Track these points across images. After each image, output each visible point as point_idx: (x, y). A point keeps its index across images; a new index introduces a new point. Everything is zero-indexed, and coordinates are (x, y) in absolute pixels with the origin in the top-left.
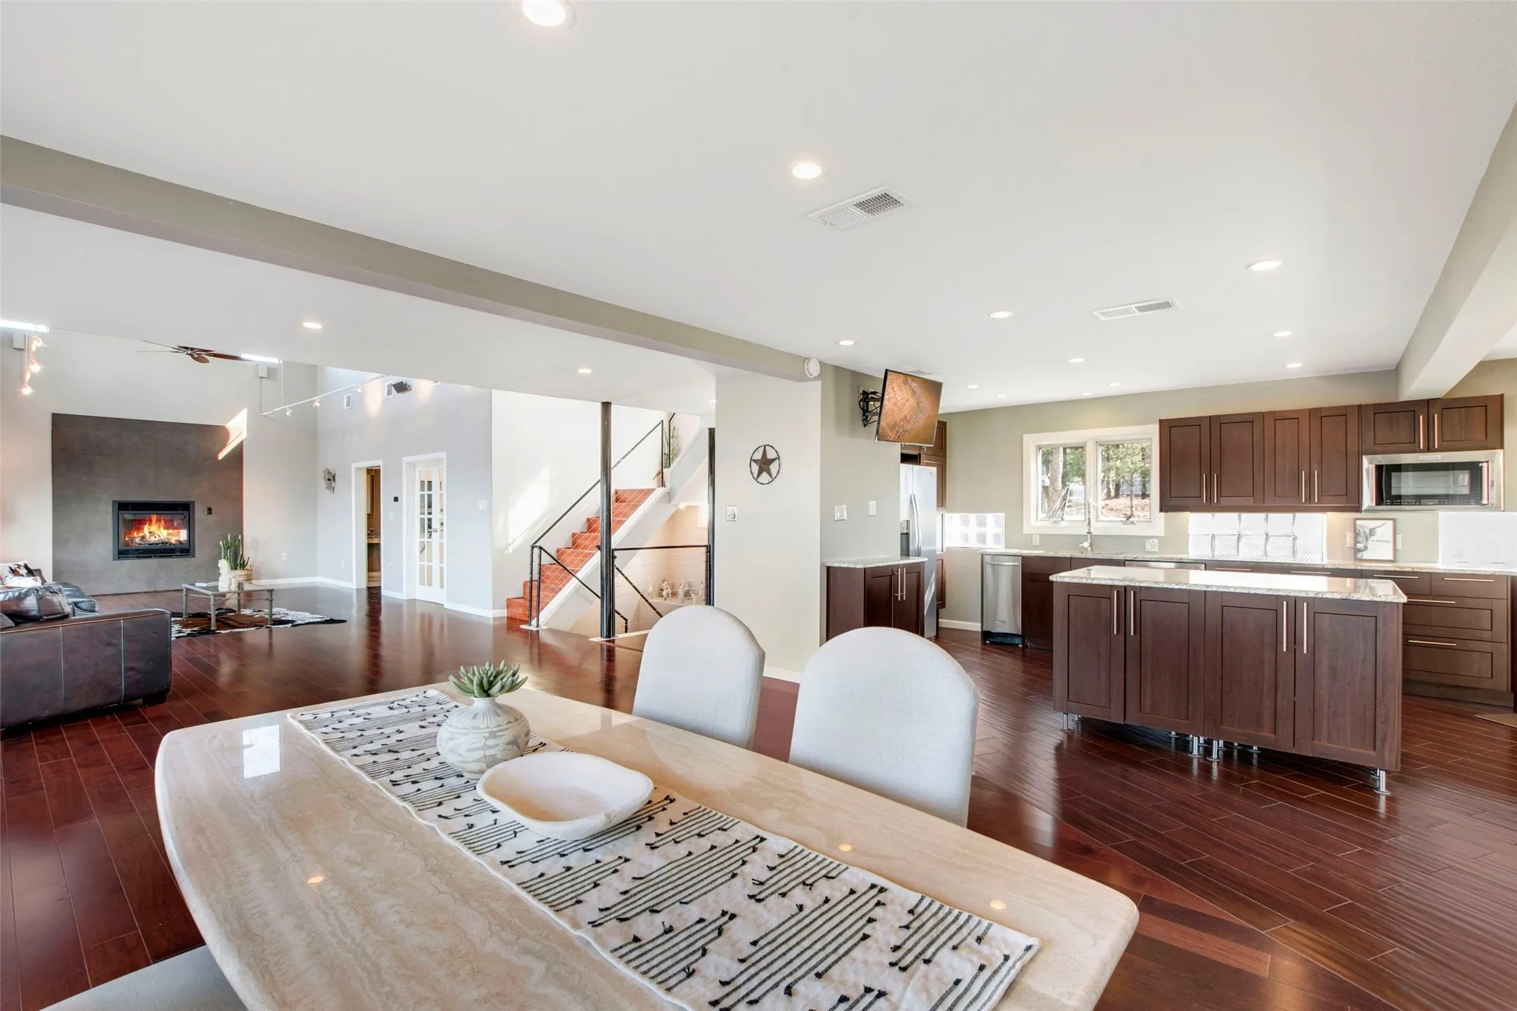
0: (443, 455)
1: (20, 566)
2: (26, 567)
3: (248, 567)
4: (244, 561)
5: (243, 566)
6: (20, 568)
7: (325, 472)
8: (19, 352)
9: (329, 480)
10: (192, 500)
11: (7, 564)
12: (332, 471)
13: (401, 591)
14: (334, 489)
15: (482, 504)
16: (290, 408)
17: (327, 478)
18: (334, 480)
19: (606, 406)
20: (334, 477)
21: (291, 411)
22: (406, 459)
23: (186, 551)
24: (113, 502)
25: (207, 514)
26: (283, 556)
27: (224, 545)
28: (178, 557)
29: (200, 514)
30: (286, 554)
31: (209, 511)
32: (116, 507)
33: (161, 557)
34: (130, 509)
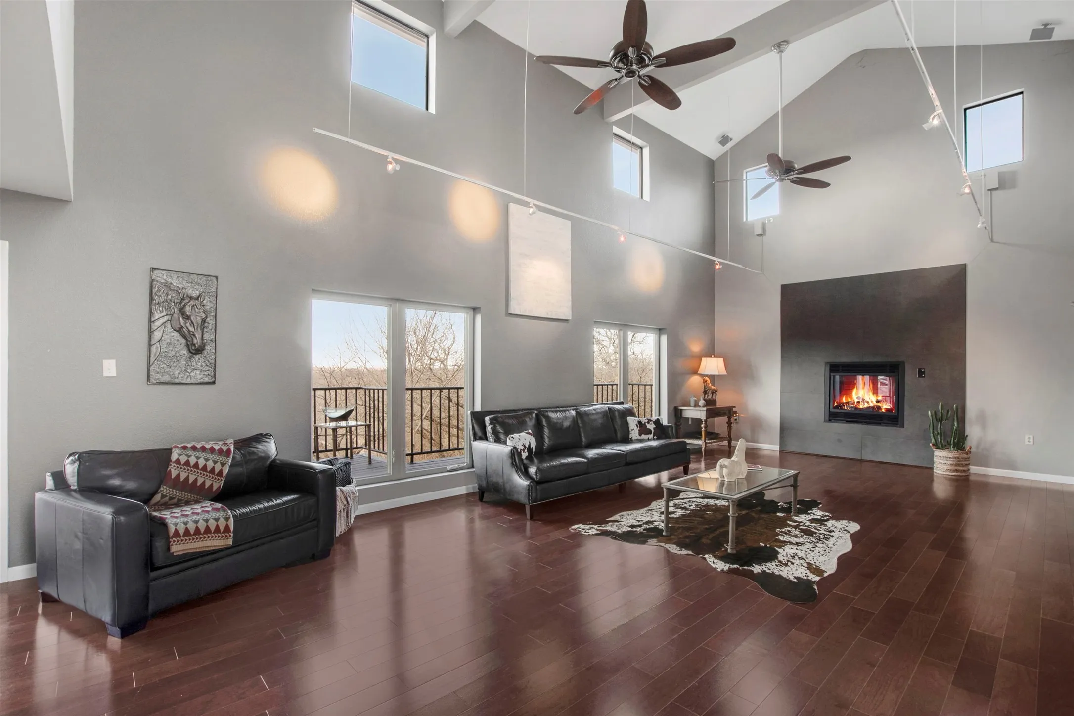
4: (964, 440)
5: (960, 446)
10: (903, 359)
23: (893, 419)
24: (826, 363)
25: (919, 377)
26: (1026, 440)
27: (932, 416)
28: (886, 424)
29: (910, 377)
30: (1032, 436)
31: (921, 373)
32: (828, 368)
33: (868, 423)
34: (841, 371)
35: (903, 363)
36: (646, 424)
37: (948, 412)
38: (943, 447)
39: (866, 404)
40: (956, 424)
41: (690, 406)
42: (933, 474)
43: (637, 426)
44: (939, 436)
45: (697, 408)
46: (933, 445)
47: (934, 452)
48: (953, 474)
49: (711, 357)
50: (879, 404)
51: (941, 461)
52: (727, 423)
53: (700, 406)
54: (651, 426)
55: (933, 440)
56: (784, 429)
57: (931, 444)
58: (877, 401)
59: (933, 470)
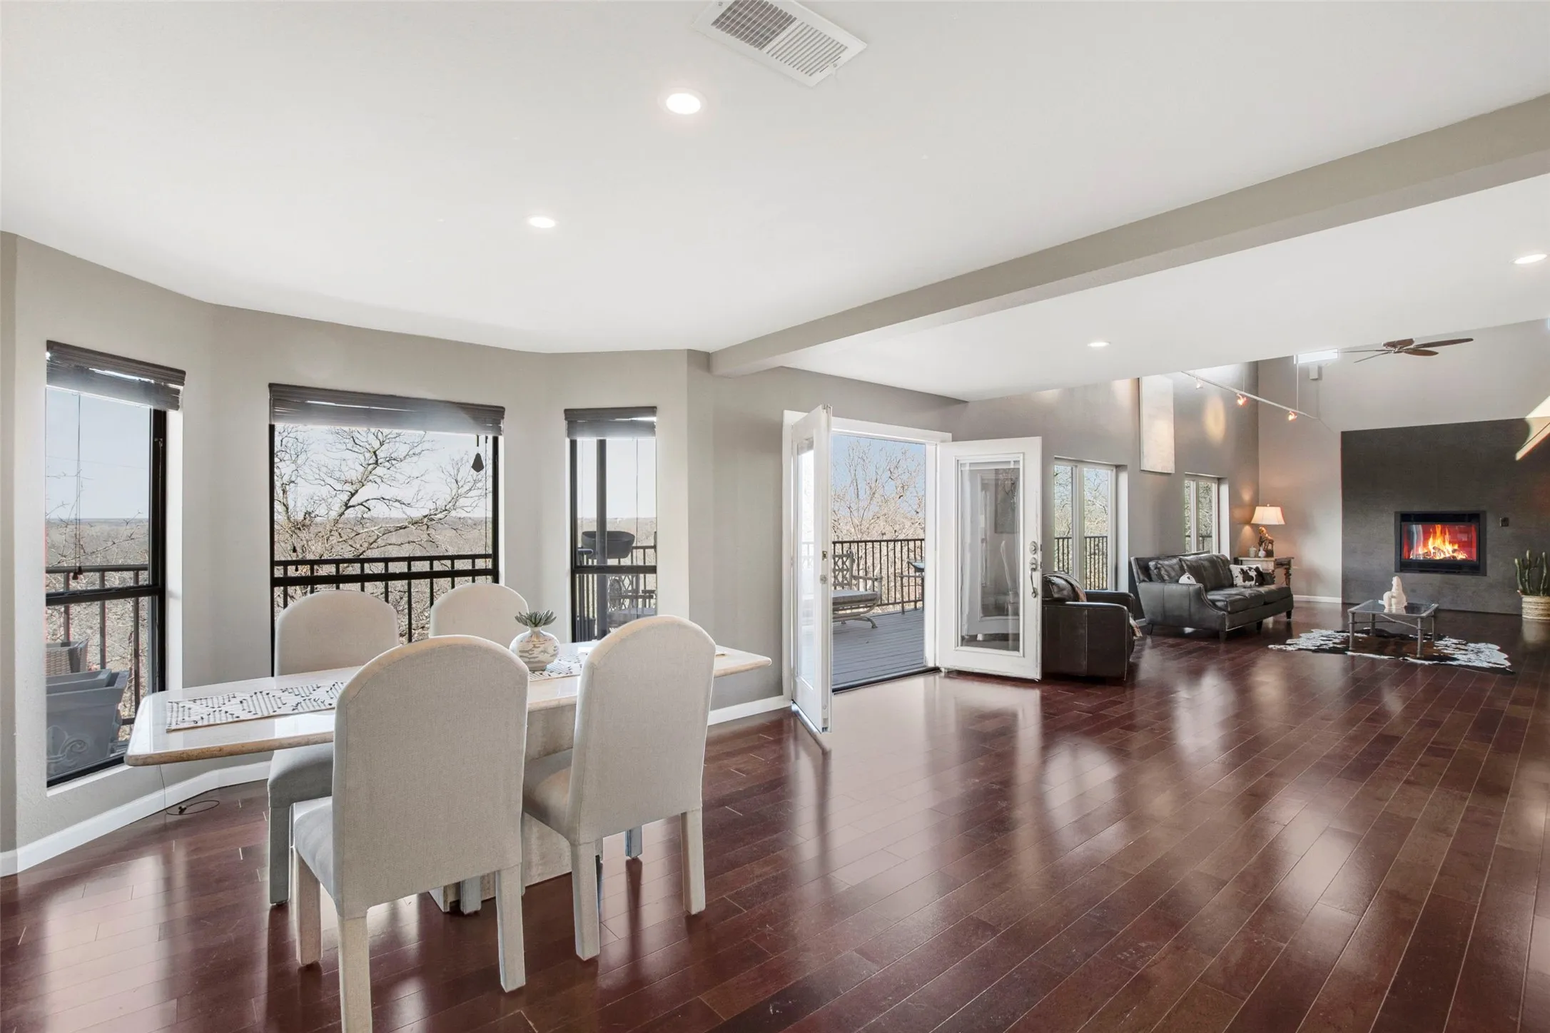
8: (1314, 382)
10: (1484, 508)
23: (1473, 568)
24: (1396, 513)
25: (1502, 526)
27: (1519, 563)
28: (1466, 573)
29: (1493, 527)
31: (1505, 522)
32: (1399, 518)
33: (1447, 572)
34: (1412, 519)
35: (1484, 512)
36: (1248, 571)
37: (1537, 559)
38: (1532, 593)
39: (1442, 554)
40: (1545, 571)
41: (1249, 557)
42: (1522, 619)
43: (1240, 573)
44: (1527, 583)
45: (1257, 559)
46: (1522, 592)
47: (1521, 599)
48: (1545, 618)
49: (1266, 506)
50: (1455, 554)
51: (1530, 607)
52: (1290, 575)
53: (1260, 557)
55: (1521, 587)
56: (1348, 582)
57: (1518, 591)
58: (1454, 551)
59: (1523, 616)
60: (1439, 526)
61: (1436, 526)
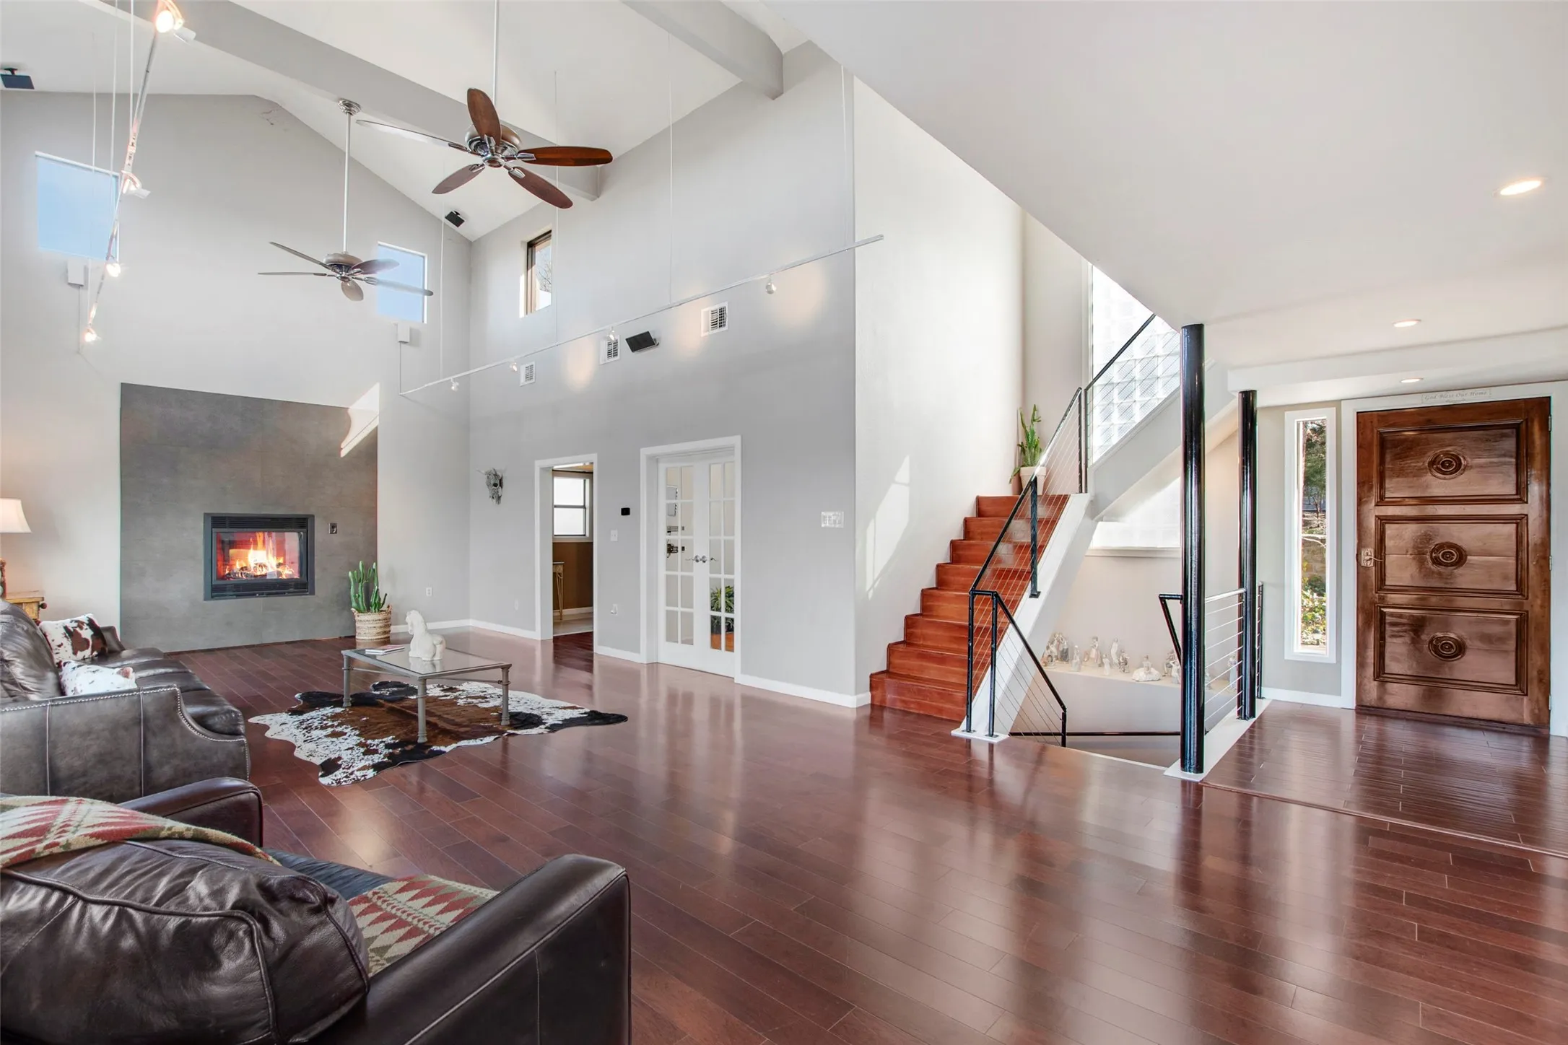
0: (736, 441)
1: (83, 623)
2: (91, 624)
3: (384, 608)
4: (380, 599)
5: (379, 606)
6: (81, 628)
7: (489, 474)
8: (75, 290)
9: (495, 485)
10: (311, 511)
11: (60, 622)
12: (498, 473)
13: (637, 650)
14: (499, 498)
15: (830, 519)
16: (455, 380)
17: (492, 482)
18: (501, 485)
19: (1196, 333)
20: (501, 481)
21: (457, 384)
22: (645, 452)
23: (302, 586)
24: (206, 515)
25: (331, 533)
26: (427, 592)
27: (352, 576)
28: (292, 594)
29: (320, 532)
30: (431, 589)
31: (335, 528)
32: (209, 521)
33: (269, 594)
34: (227, 525)
35: (313, 516)
36: (78, 629)
38: (365, 611)
39: (264, 569)
42: (355, 641)
43: (66, 637)
44: (362, 599)
46: (356, 609)
47: (356, 617)
48: (382, 636)
50: (280, 569)
51: (370, 626)
54: (87, 633)
55: (356, 605)
57: (352, 609)
58: (279, 565)
59: (357, 637)
60: (261, 534)
61: (257, 534)
